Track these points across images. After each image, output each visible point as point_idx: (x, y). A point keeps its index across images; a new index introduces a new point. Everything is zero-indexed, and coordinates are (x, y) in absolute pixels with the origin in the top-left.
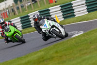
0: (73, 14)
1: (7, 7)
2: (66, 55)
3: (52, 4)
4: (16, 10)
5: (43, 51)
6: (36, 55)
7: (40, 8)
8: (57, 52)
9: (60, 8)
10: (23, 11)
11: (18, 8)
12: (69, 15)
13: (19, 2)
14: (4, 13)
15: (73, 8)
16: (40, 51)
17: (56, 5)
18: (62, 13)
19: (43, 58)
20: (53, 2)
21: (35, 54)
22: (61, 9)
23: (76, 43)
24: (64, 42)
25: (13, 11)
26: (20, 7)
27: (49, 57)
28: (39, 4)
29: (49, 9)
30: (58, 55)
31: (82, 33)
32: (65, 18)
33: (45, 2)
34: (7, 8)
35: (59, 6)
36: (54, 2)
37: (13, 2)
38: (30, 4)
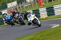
0: (53, 13)
3: (41, 7)
4: (18, 8)
5: (33, 35)
6: (28, 37)
7: (33, 9)
10: (22, 10)
11: (19, 8)
12: (51, 14)
14: (10, 10)
15: (54, 10)
17: (43, 7)
18: (47, 13)
22: (46, 10)
23: (54, 31)
24: (46, 30)
25: (16, 9)
26: (21, 7)
27: (36, 39)
28: (33, 6)
29: (39, 9)
31: (58, 25)
32: (48, 15)
33: (37, 5)
34: (12, 7)
35: (45, 8)
36: (42, 5)
38: (27, 5)
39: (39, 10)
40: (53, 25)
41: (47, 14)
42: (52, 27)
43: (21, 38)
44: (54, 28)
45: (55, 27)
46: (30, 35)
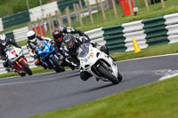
0: (165, 38)
1: (45, 17)
2: (146, 112)
3: (128, 18)
4: (60, 22)
5: (104, 100)
7: (106, 23)
8: (130, 105)
9: (143, 25)
12: (157, 39)
13: (67, 9)
14: (38, 28)
15: (166, 27)
16: (101, 102)
17: (135, 20)
18: (145, 35)
19: (104, 114)
20: (129, 14)
21: (89, 106)
22: (144, 28)
23: (167, 91)
24: (144, 88)
26: (69, 19)
27: (115, 113)
28: (104, 15)
29: (123, 25)
30: (133, 110)
32: (150, 44)
33: (116, 13)
34: (45, 19)
35: (140, 21)
36: (132, 14)
37: (57, 9)
38: (87, 14)
39: (123, 28)
40: (162, 71)
41: (147, 39)
42: (161, 77)
43: (69, 109)
44: (165, 81)
45: (169, 77)
46: (96, 102)
